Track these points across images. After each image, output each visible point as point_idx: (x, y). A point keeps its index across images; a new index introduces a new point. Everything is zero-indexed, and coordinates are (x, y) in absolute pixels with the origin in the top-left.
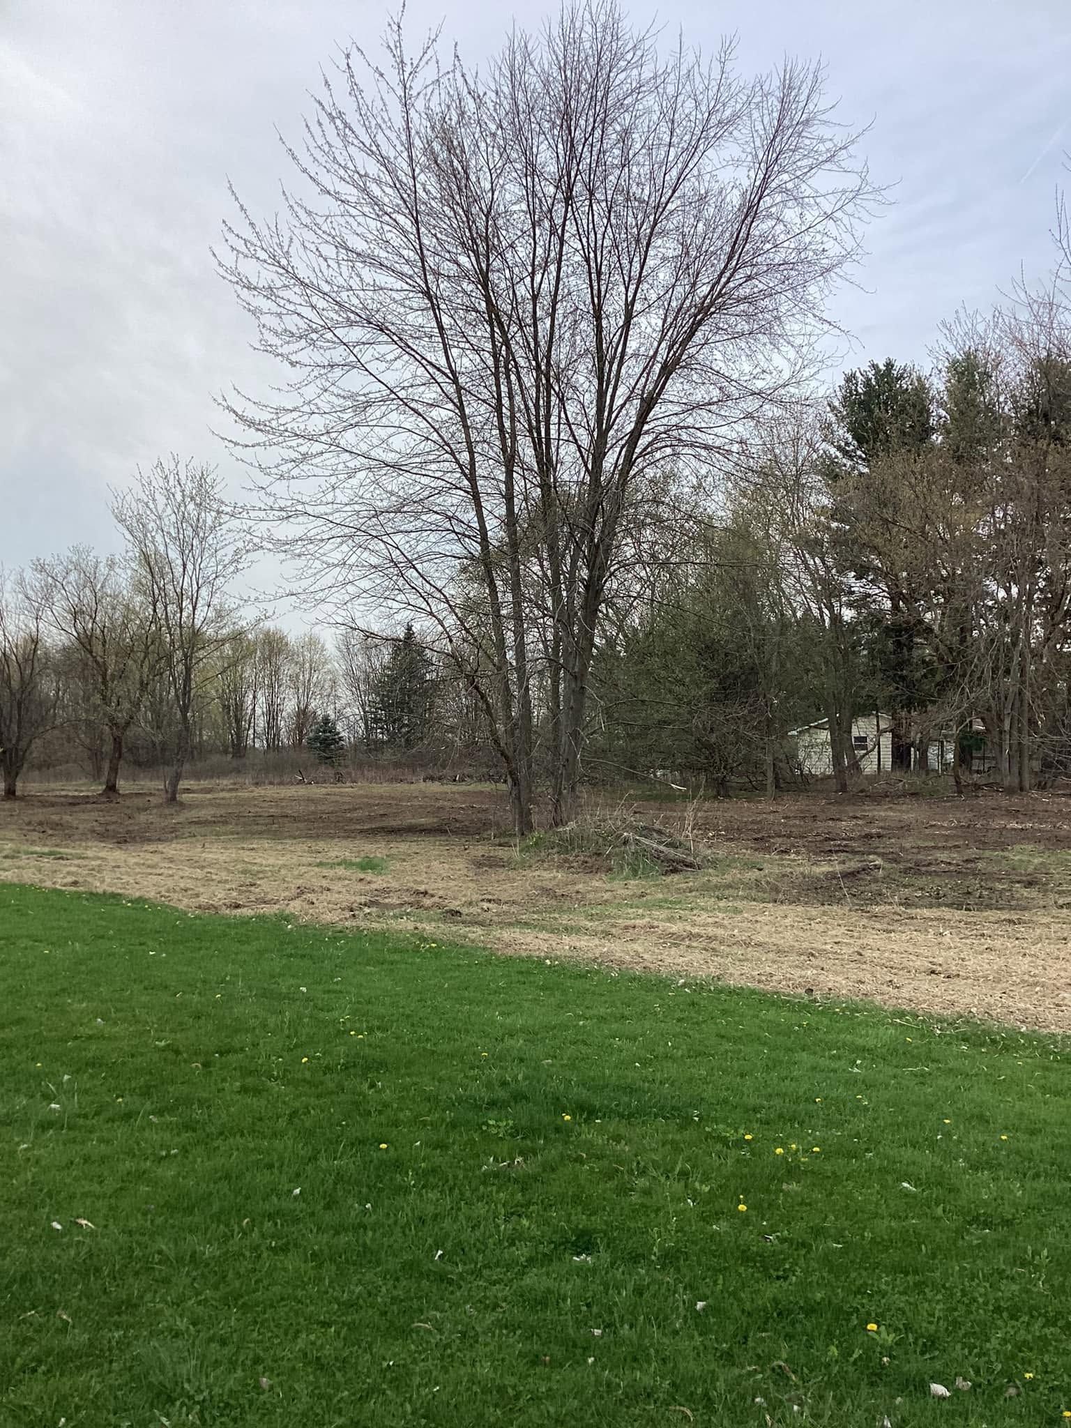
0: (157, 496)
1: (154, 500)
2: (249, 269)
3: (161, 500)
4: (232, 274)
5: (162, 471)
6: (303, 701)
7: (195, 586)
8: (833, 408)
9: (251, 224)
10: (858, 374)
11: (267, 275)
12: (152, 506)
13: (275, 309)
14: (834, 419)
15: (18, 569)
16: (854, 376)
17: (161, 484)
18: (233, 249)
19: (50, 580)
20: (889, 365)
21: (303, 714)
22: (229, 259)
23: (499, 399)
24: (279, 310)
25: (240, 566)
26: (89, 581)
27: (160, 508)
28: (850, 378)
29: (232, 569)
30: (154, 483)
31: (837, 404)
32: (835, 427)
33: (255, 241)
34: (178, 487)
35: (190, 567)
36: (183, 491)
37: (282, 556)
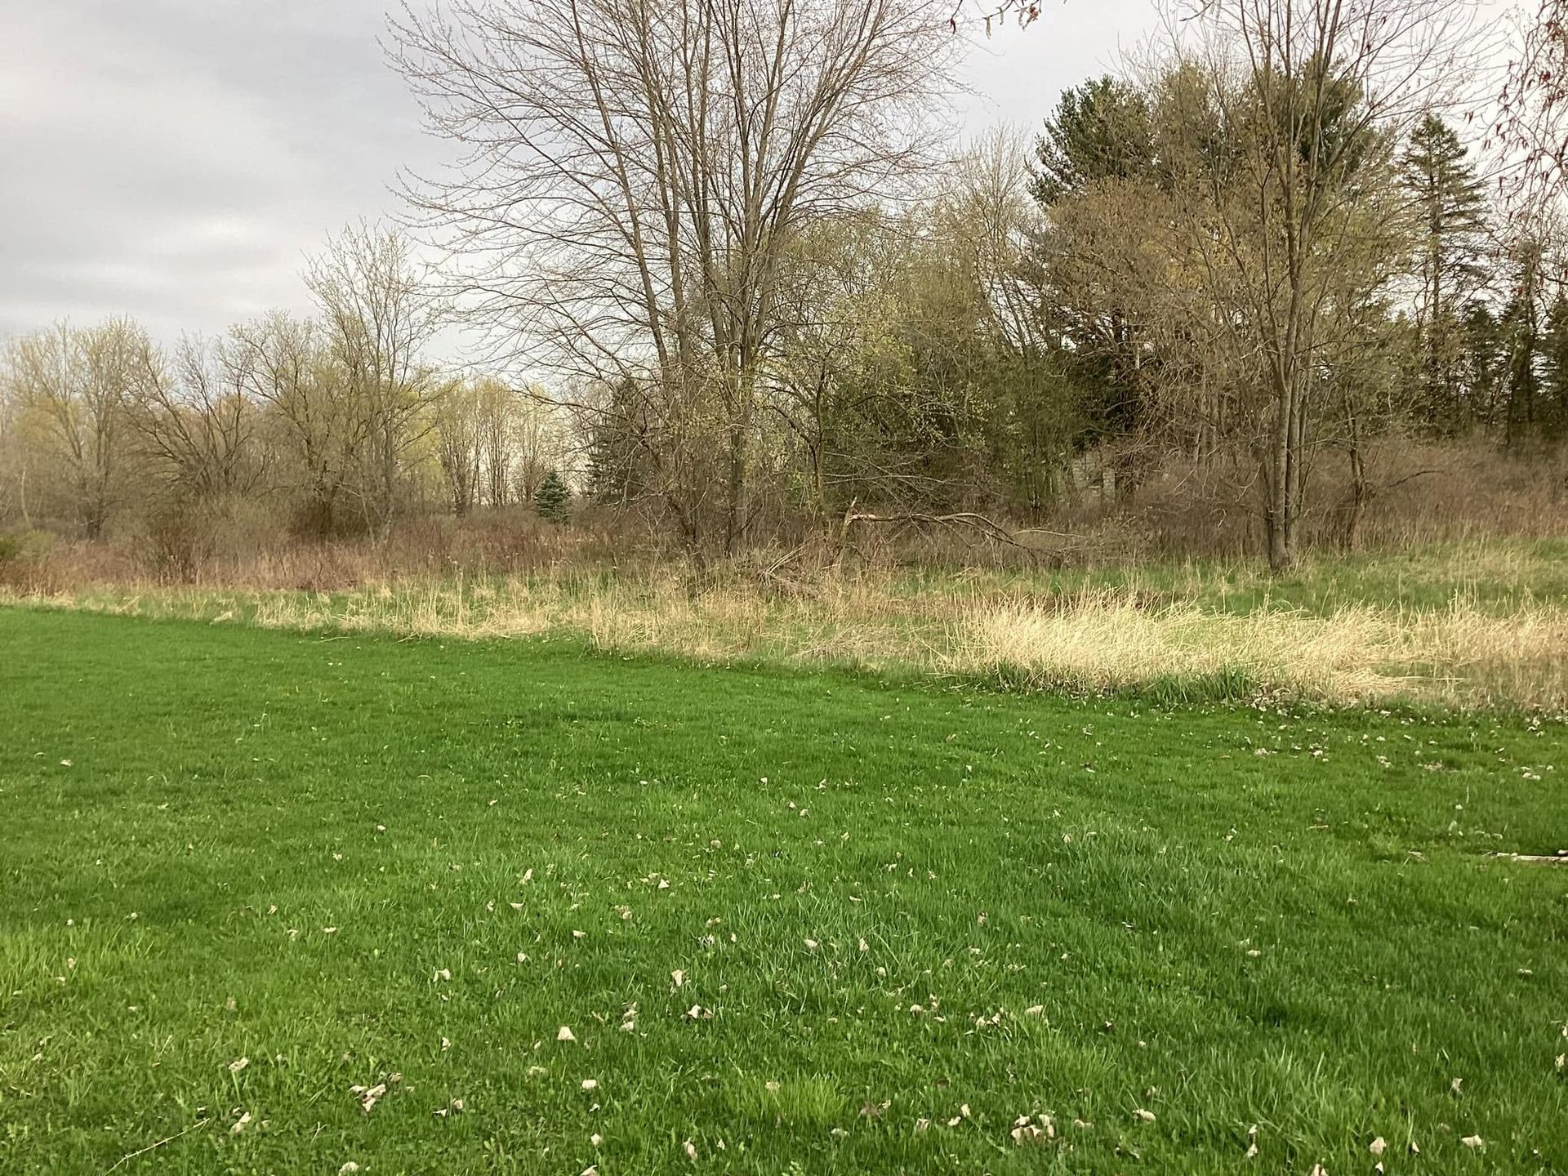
0: (348, 261)
1: (345, 265)
2: (414, 54)
3: (352, 265)
4: (398, 60)
5: (351, 235)
6: (530, 454)
7: (391, 349)
8: (1051, 129)
9: (412, 16)
10: (1075, 93)
11: (430, 62)
12: (343, 271)
13: (440, 90)
14: (1052, 140)
15: (215, 337)
16: (1071, 95)
17: (351, 249)
18: (396, 39)
19: (249, 345)
20: (1107, 82)
21: (530, 468)
22: (395, 48)
23: (661, 167)
24: (445, 91)
25: (436, 327)
26: (286, 344)
27: (352, 272)
28: (1068, 97)
29: (427, 330)
30: (344, 249)
31: (1054, 124)
32: (1054, 148)
33: (417, 31)
34: (368, 251)
35: (385, 328)
36: (374, 254)
37: (464, 326)
